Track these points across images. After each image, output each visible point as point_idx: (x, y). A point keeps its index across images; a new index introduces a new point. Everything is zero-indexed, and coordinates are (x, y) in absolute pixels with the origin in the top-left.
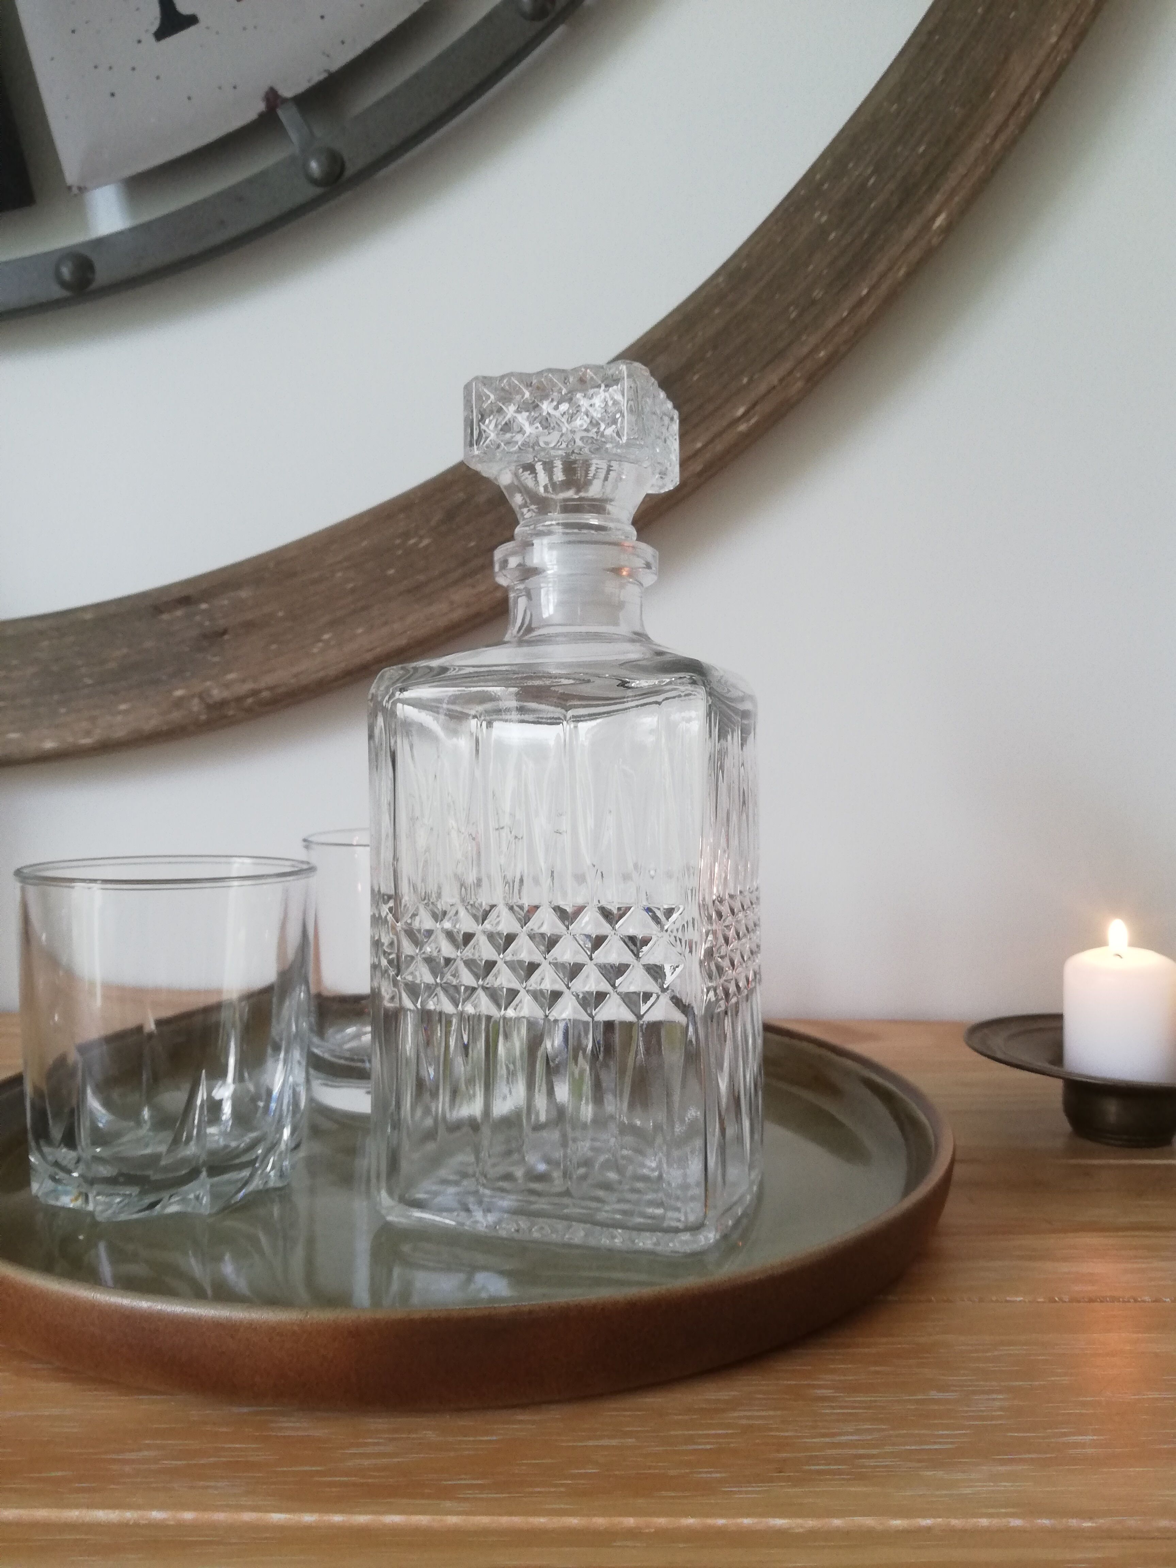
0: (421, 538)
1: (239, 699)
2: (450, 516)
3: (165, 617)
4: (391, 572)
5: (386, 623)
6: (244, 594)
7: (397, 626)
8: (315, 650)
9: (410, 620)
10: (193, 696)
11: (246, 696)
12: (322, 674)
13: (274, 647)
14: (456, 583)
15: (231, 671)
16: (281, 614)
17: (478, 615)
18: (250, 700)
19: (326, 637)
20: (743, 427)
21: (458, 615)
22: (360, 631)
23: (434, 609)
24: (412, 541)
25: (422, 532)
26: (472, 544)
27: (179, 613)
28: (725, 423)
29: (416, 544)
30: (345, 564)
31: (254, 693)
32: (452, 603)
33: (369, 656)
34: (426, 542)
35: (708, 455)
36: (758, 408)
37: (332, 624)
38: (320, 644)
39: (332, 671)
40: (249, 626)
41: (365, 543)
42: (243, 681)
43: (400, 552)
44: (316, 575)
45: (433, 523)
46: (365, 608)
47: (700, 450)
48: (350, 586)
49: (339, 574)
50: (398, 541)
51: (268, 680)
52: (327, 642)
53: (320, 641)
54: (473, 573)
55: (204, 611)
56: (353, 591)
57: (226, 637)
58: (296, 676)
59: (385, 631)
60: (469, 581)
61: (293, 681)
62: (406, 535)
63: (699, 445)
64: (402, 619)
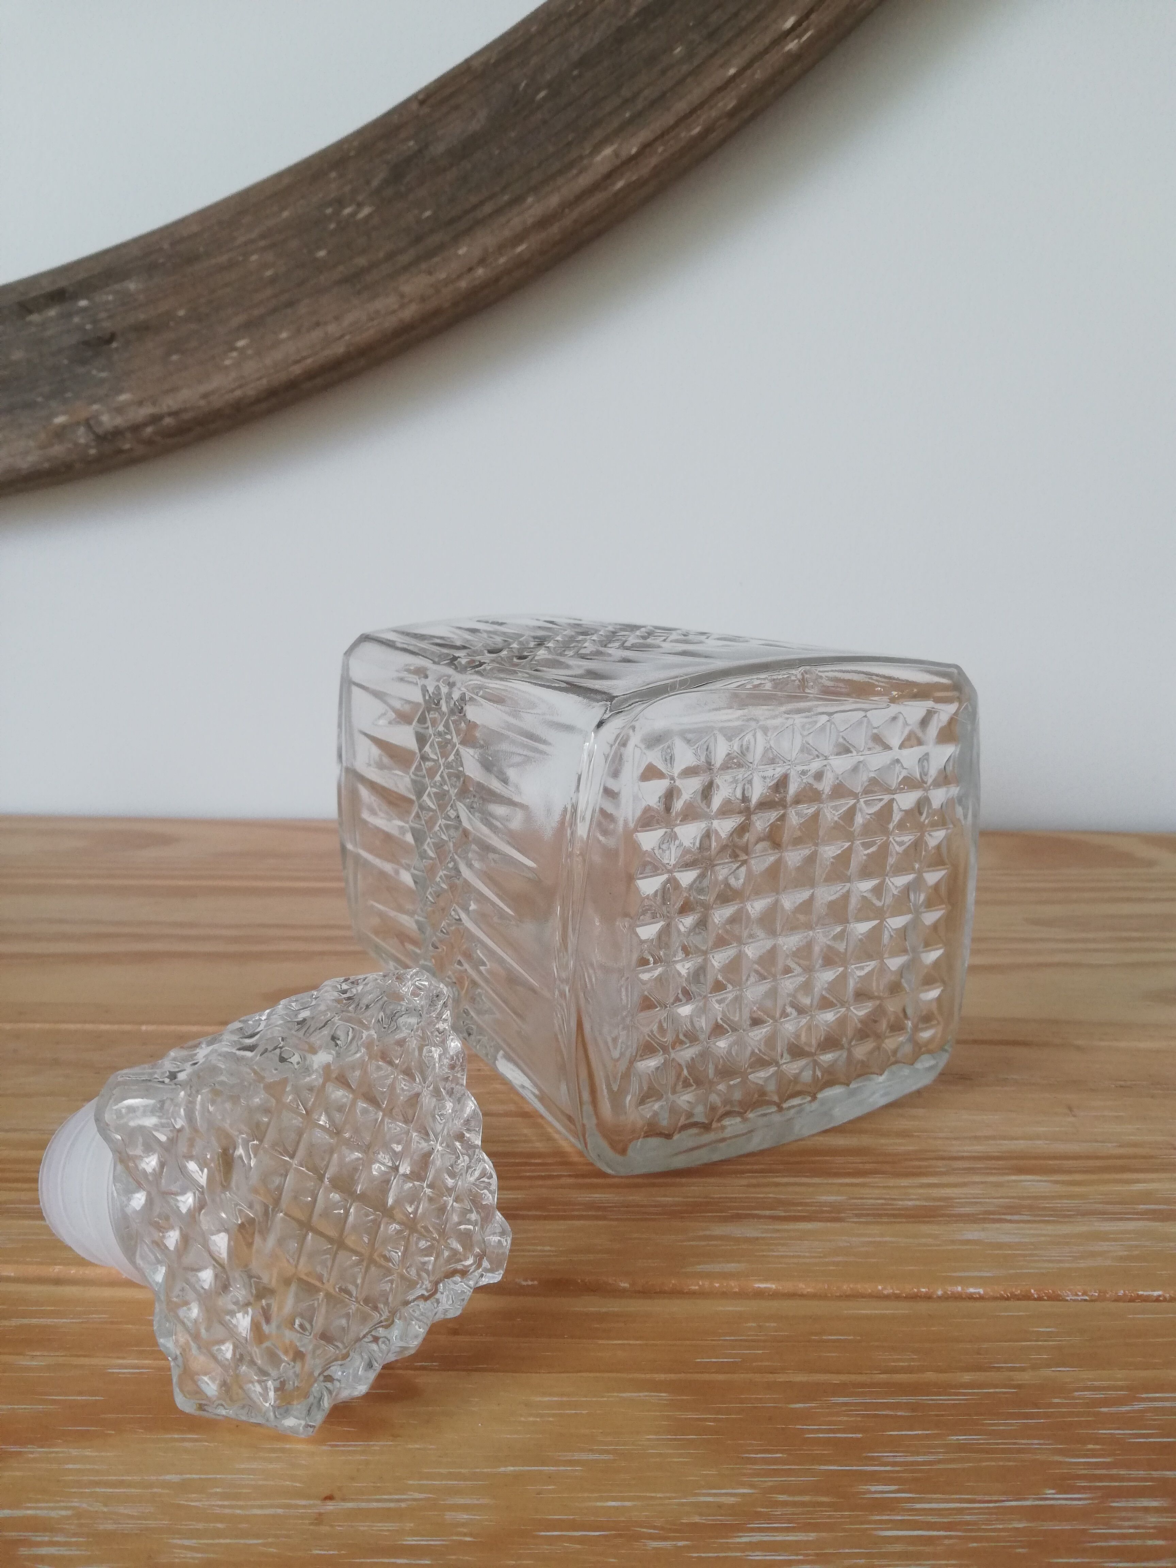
0: (360, 205)
1: (136, 428)
2: (397, 173)
3: (35, 318)
4: (322, 253)
5: (318, 324)
6: (132, 286)
7: (332, 329)
8: (227, 362)
9: (349, 319)
10: (78, 424)
11: (145, 425)
12: (238, 393)
13: (175, 358)
14: (406, 268)
15: (121, 391)
16: (181, 313)
17: (437, 312)
18: (149, 430)
19: (241, 343)
20: (792, 45)
21: (409, 313)
22: (284, 335)
23: (379, 304)
24: (347, 211)
25: (360, 198)
26: (428, 213)
27: (52, 313)
28: (767, 40)
29: (353, 215)
30: (262, 243)
31: (155, 419)
32: (402, 296)
33: (297, 370)
34: (366, 211)
35: (744, 86)
36: (813, 17)
37: (248, 326)
38: (235, 354)
39: (251, 391)
40: (143, 329)
41: (285, 214)
42: (140, 403)
43: (332, 226)
44: (223, 259)
45: (375, 183)
46: (290, 304)
47: (734, 77)
48: (269, 273)
49: (254, 258)
50: (329, 211)
51: (170, 403)
52: (242, 350)
53: (235, 349)
54: (429, 255)
55: (84, 310)
56: (273, 280)
57: (114, 345)
58: (205, 396)
59: (316, 335)
60: (424, 266)
61: (202, 403)
62: (340, 203)
63: (732, 71)
64: (337, 318)
